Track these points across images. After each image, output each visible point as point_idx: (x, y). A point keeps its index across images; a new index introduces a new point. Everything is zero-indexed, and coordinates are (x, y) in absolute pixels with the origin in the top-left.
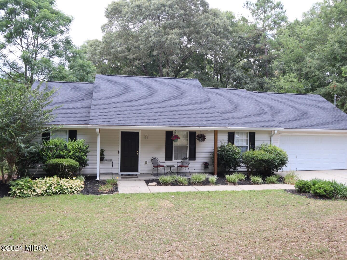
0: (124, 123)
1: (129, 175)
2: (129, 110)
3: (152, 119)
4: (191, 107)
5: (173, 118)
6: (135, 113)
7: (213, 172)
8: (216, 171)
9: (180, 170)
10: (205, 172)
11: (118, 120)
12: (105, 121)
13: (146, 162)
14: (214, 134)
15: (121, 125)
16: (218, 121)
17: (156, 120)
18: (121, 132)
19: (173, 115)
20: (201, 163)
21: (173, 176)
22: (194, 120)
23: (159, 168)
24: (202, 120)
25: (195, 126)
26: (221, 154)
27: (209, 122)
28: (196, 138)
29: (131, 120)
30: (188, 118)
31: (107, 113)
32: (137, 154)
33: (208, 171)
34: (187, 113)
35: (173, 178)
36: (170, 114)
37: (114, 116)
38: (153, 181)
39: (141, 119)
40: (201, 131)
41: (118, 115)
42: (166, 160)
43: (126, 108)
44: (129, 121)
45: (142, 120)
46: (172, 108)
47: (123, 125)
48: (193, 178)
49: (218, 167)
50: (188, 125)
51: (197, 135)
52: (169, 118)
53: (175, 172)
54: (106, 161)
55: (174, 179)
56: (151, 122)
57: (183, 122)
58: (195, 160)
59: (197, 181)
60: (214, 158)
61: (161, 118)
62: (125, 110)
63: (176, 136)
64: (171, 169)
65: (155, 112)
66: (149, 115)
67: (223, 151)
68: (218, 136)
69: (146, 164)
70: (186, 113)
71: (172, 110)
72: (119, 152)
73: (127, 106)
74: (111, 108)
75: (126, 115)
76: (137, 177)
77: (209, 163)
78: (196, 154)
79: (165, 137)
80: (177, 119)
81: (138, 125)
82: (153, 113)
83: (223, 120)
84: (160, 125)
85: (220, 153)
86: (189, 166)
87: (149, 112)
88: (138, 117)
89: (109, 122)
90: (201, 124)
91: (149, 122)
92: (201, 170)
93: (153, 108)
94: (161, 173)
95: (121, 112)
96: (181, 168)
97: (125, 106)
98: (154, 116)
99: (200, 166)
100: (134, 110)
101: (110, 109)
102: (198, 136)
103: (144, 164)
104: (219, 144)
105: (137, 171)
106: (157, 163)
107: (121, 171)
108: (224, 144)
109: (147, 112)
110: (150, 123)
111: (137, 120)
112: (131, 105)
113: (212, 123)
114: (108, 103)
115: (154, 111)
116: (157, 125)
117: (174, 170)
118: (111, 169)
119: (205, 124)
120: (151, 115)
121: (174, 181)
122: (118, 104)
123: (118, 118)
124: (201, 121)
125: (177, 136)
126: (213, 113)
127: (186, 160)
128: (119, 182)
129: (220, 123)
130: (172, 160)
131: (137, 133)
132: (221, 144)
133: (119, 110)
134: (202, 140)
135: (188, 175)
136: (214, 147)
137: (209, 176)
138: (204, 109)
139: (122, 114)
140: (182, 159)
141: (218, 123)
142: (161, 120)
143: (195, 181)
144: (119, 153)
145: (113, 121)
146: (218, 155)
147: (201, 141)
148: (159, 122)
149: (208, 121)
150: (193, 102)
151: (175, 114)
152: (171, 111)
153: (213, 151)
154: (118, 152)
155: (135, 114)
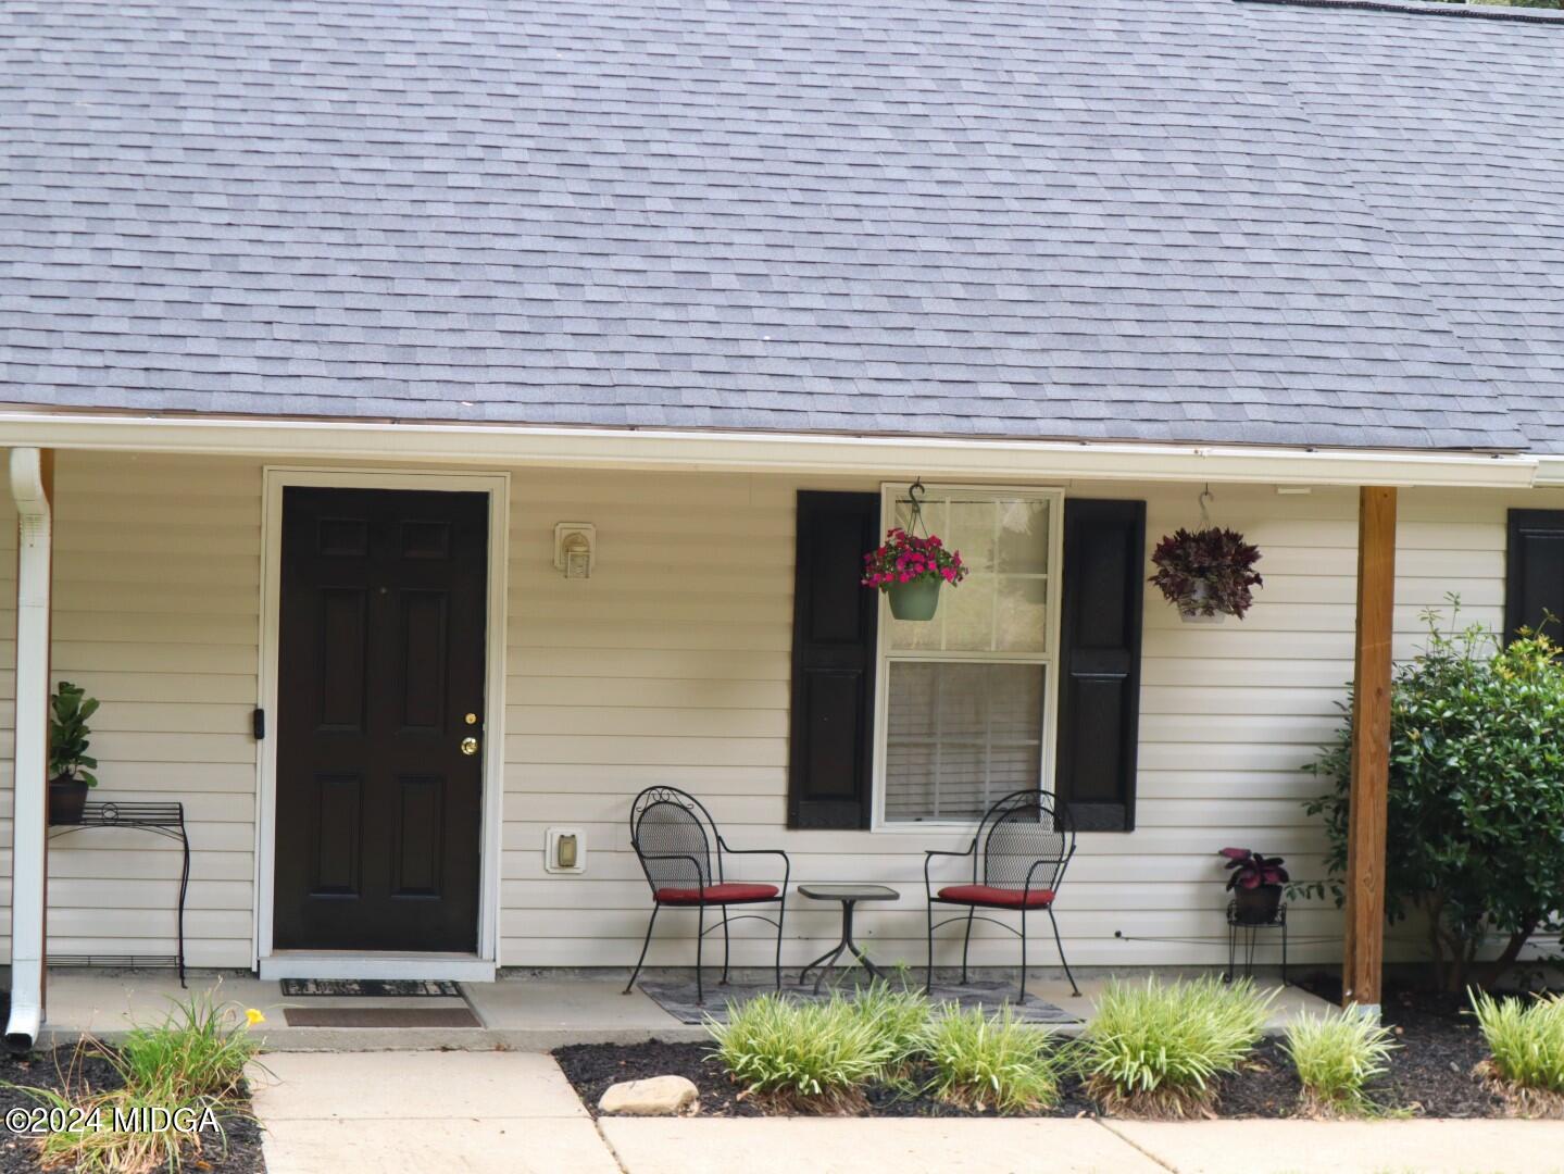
0: (328, 387)
1: (372, 988)
2: (380, 237)
3: (651, 345)
4: (1087, 216)
5: (886, 338)
6: (447, 272)
7: (1339, 966)
8: (1370, 952)
9: (952, 939)
10: (1240, 960)
11: (261, 349)
12: (111, 359)
13: (567, 842)
14: (1352, 535)
15: (298, 406)
16: (1401, 386)
17: (697, 364)
18: (292, 495)
19: (883, 304)
20: (1199, 866)
21: (881, 1004)
22: (1128, 361)
23: (713, 914)
24: (1225, 364)
25: (1144, 430)
26: (1432, 762)
27: (1303, 390)
28: (1151, 569)
29: (407, 354)
30: (1063, 342)
31: (135, 276)
32: (469, 746)
33: (1270, 957)
34: (1052, 279)
35: (886, 1028)
36: (856, 288)
37: (216, 312)
38: (648, 1058)
39: (518, 341)
40: (1206, 491)
41: (251, 298)
42: (794, 822)
43: (348, 222)
44: (379, 371)
45: (530, 360)
46: (870, 228)
47: (314, 406)
48: (1115, 1030)
49: (1392, 909)
50: (1065, 428)
51: (1154, 537)
52: (841, 336)
53: (901, 957)
54: (115, 822)
55: (893, 1047)
56: (636, 378)
57: (1008, 391)
58: (1127, 824)
59: (1155, 1071)
60: (1344, 808)
61: (750, 332)
62: (337, 237)
63: (915, 542)
64: (856, 932)
65: (677, 265)
66: (615, 295)
67: (1457, 728)
68: (1403, 561)
69: (566, 863)
70: (1038, 279)
71: (873, 243)
72: (258, 717)
73: (353, 192)
74: (174, 215)
75: (350, 301)
76: (467, 1018)
77: (1287, 865)
78: (1141, 763)
79: (786, 556)
80: (932, 356)
81: (492, 411)
82: (660, 272)
83: (1463, 373)
84: (736, 418)
85: (1420, 746)
86: (1064, 896)
87: (615, 263)
88: (479, 323)
89: (156, 380)
90: (1206, 412)
91: (616, 378)
92: (1200, 939)
93: (655, 219)
94: (734, 976)
95: (287, 266)
96: (962, 910)
97: (340, 191)
98: (669, 314)
99: (1181, 893)
100: (441, 239)
101: (165, 230)
102: (1167, 551)
103: (534, 864)
104: (1408, 648)
105: (465, 940)
106: (695, 858)
107: (284, 939)
108: (1459, 645)
109: (587, 262)
110: (621, 395)
111: (471, 359)
112: (409, 179)
113: (1332, 400)
114: (140, 155)
115: (672, 250)
116: (706, 416)
117: (882, 936)
118: (173, 917)
119: (1252, 413)
120: (634, 296)
121: (890, 1068)
122: (253, 167)
123: (261, 331)
124: (1214, 380)
125: (935, 542)
126: (1341, 288)
127: (1024, 829)
128: (262, 1059)
129: (1424, 403)
130: (864, 824)
131: (473, 507)
132: (1425, 645)
133: (272, 235)
134: (1213, 592)
135: (1050, 1000)
136: (1356, 684)
137: (1292, 1011)
138: (1240, 241)
139: (302, 283)
140: (975, 814)
141: (1404, 402)
142: (744, 365)
143: (1130, 1069)
144: (258, 732)
145: (194, 364)
146: (1397, 773)
147: (1208, 611)
148: (729, 382)
149: (1285, 381)
150: (1118, 155)
151: (911, 290)
152: (862, 258)
153: (1341, 723)
154: (244, 725)
155: (455, 290)
